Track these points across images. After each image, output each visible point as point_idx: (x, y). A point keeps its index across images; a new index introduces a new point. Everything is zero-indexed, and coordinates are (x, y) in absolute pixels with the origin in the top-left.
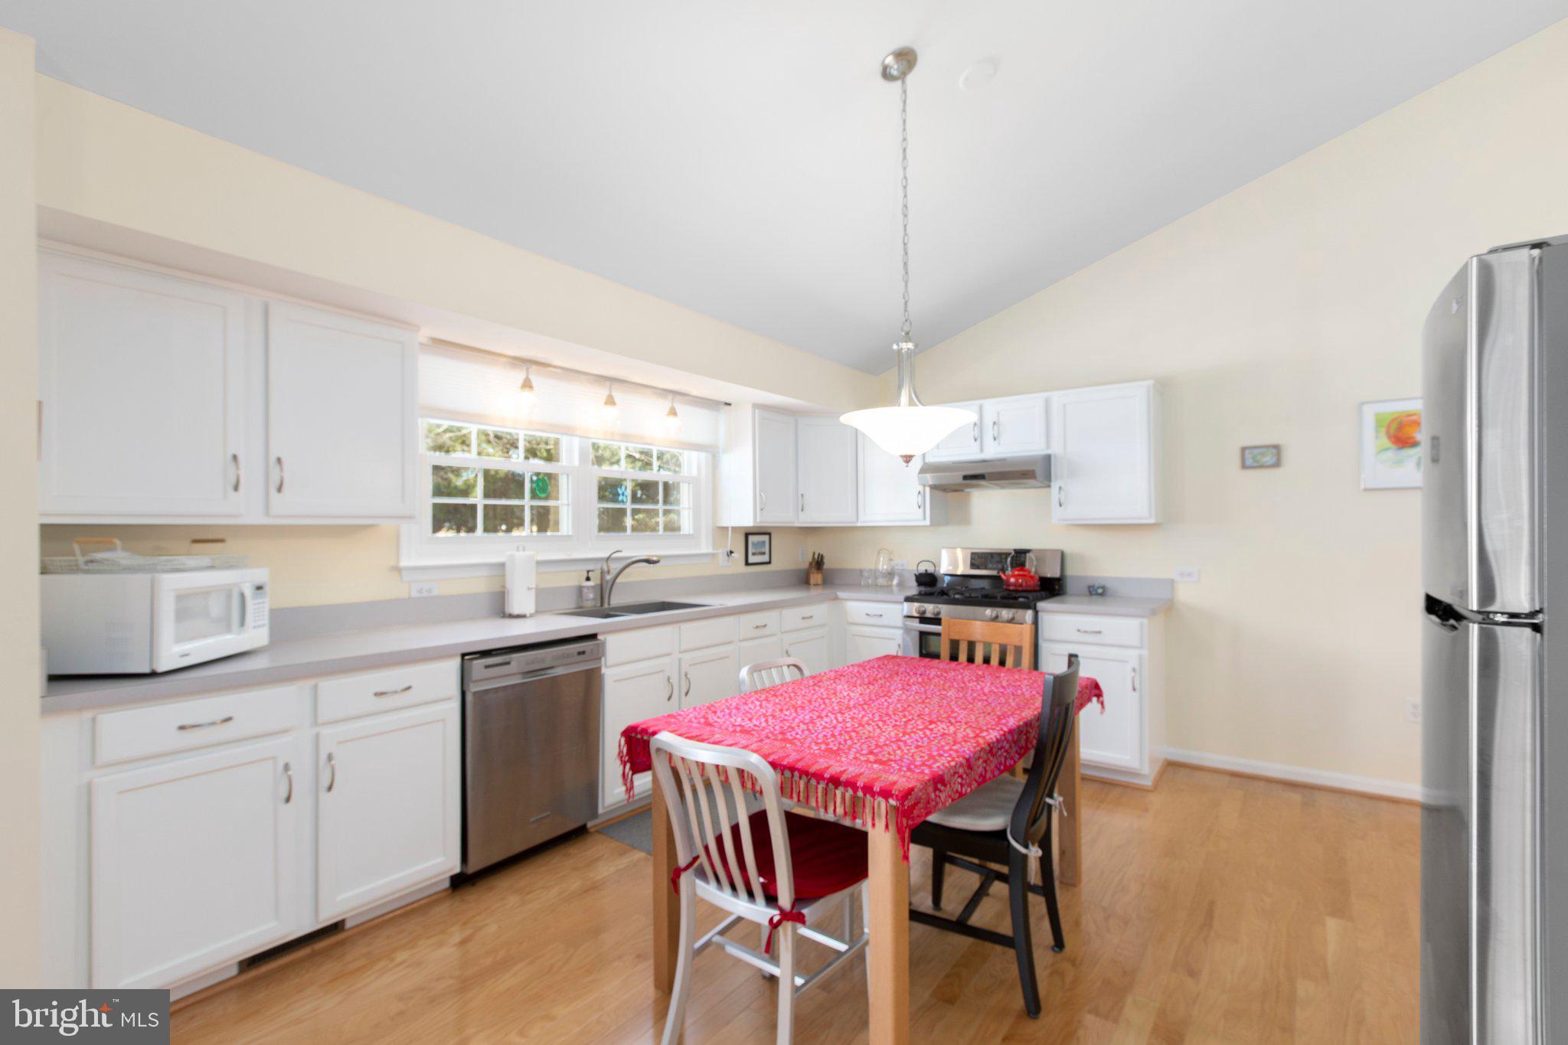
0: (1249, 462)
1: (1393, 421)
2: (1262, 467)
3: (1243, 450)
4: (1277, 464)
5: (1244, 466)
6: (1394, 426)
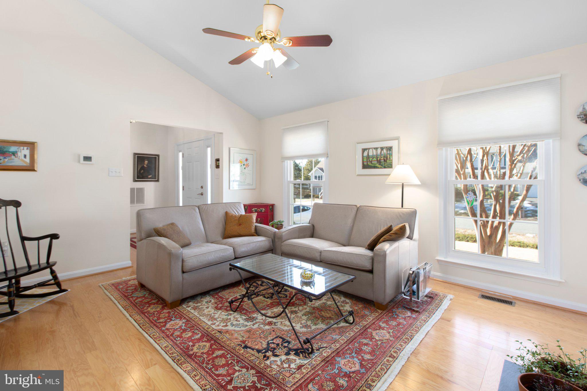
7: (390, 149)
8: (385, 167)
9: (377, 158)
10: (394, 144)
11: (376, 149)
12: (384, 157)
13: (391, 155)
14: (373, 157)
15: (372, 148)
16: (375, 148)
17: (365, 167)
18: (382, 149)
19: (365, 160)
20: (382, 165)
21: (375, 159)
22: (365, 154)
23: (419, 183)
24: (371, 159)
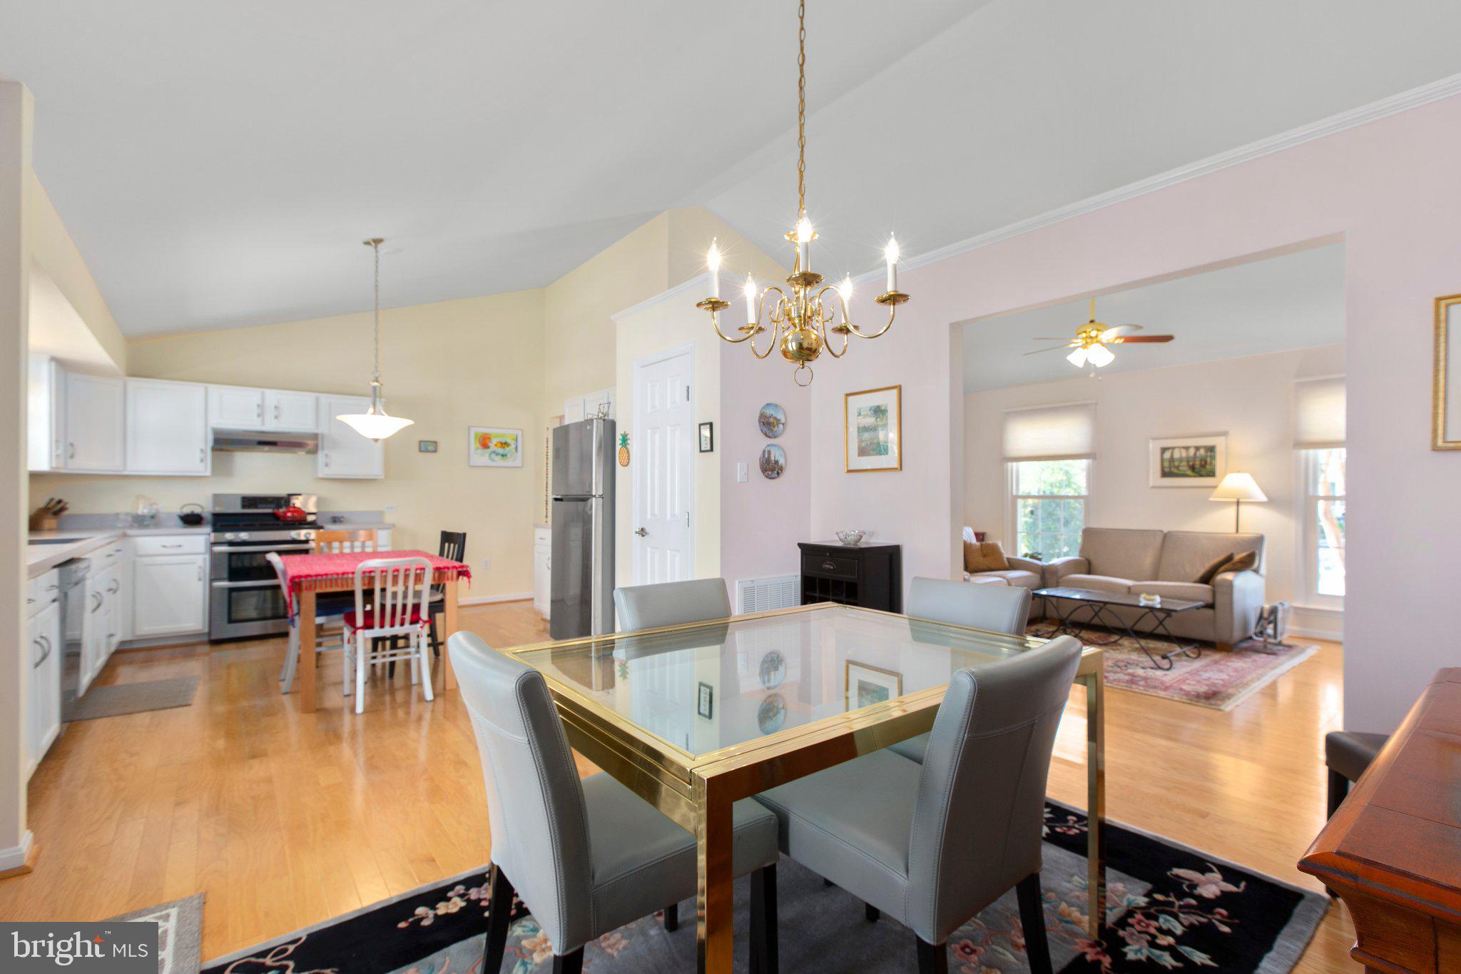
0: (423, 449)
1: (481, 436)
2: (428, 451)
3: (420, 442)
4: (435, 451)
5: (420, 451)
6: (481, 440)
7: (1211, 449)
8: (1201, 476)
9: (1188, 462)
10: (1218, 442)
11: (1187, 448)
12: (1201, 460)
13: (1213, 458)
14: (1181, 460)
15: (1179, 448)
16: (1184, 448)
17: (1165, 474)
18: (1197, 448)
19: (1166, 464)
20: (1197, 473)
21: (1184, 463)
22: (1167, 455)
23: (1264, 498)
24: (1176, 464)
